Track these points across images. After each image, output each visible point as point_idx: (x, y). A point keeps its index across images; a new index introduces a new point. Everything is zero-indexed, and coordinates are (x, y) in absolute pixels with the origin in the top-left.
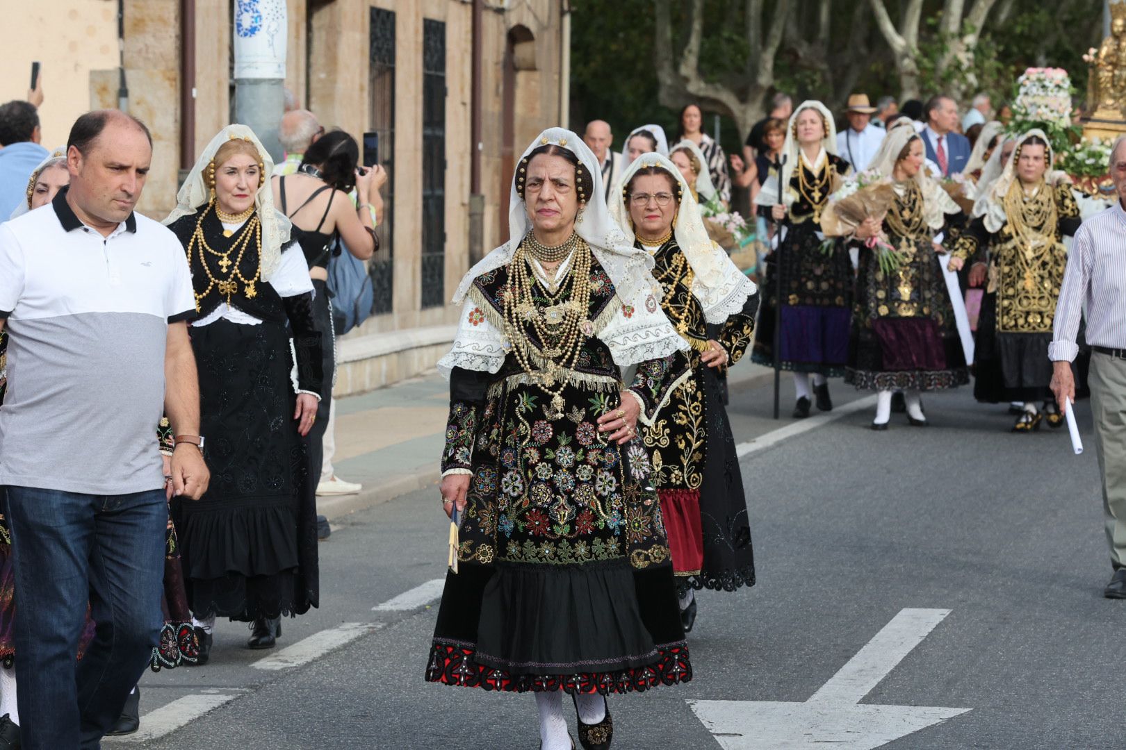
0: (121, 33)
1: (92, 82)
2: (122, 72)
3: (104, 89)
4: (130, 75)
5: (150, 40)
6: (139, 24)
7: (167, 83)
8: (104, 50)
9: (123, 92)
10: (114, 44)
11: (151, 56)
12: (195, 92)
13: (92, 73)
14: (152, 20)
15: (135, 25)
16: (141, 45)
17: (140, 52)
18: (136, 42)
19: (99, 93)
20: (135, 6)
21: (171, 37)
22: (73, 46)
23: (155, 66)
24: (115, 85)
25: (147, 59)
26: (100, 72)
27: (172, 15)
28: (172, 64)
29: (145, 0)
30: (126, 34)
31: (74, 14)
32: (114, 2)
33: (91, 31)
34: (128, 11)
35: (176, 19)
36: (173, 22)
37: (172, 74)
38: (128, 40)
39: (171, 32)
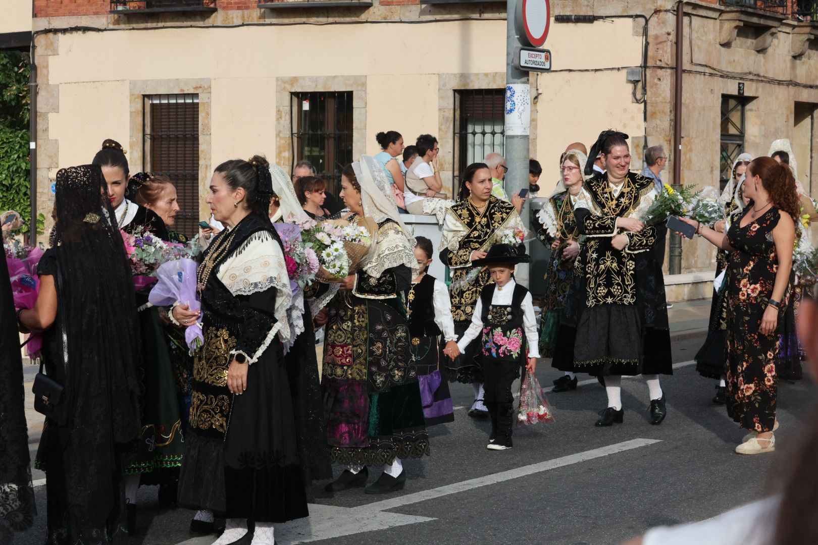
0: (645, 119)
1: (633, 142)
2: (645, 137)
3: (638, 146)
4: (649, 138)
5: (658, 122)
6: (654, 114)
7: (666, 142)
8: (638, 127)
10: (643, 125)
11: (658, 130)
12: (680, 147)
13: (633, 138)
14: (660, 113)
15: (652, 115)
16: (654, 125)
17: (653, 128)
18: (653, 123)
19: (635, 148)
20: (652, 106)
21: (668, 120)
22: (625, 126)
23: (660, 134)
24: (642, 143)
25: (657, 131)
26: (636, 137)
27: (669, 110)
28: (668, 133)
29: (656, 103)
30: (648, 119)
31: (625, 110)
32: (643, 104)
33: (633, 118)
34: (649, 108)
35: (671, 111)
36: (669, 113)
37: (668, 138)
38: (648, 122)
39: (668, 118)
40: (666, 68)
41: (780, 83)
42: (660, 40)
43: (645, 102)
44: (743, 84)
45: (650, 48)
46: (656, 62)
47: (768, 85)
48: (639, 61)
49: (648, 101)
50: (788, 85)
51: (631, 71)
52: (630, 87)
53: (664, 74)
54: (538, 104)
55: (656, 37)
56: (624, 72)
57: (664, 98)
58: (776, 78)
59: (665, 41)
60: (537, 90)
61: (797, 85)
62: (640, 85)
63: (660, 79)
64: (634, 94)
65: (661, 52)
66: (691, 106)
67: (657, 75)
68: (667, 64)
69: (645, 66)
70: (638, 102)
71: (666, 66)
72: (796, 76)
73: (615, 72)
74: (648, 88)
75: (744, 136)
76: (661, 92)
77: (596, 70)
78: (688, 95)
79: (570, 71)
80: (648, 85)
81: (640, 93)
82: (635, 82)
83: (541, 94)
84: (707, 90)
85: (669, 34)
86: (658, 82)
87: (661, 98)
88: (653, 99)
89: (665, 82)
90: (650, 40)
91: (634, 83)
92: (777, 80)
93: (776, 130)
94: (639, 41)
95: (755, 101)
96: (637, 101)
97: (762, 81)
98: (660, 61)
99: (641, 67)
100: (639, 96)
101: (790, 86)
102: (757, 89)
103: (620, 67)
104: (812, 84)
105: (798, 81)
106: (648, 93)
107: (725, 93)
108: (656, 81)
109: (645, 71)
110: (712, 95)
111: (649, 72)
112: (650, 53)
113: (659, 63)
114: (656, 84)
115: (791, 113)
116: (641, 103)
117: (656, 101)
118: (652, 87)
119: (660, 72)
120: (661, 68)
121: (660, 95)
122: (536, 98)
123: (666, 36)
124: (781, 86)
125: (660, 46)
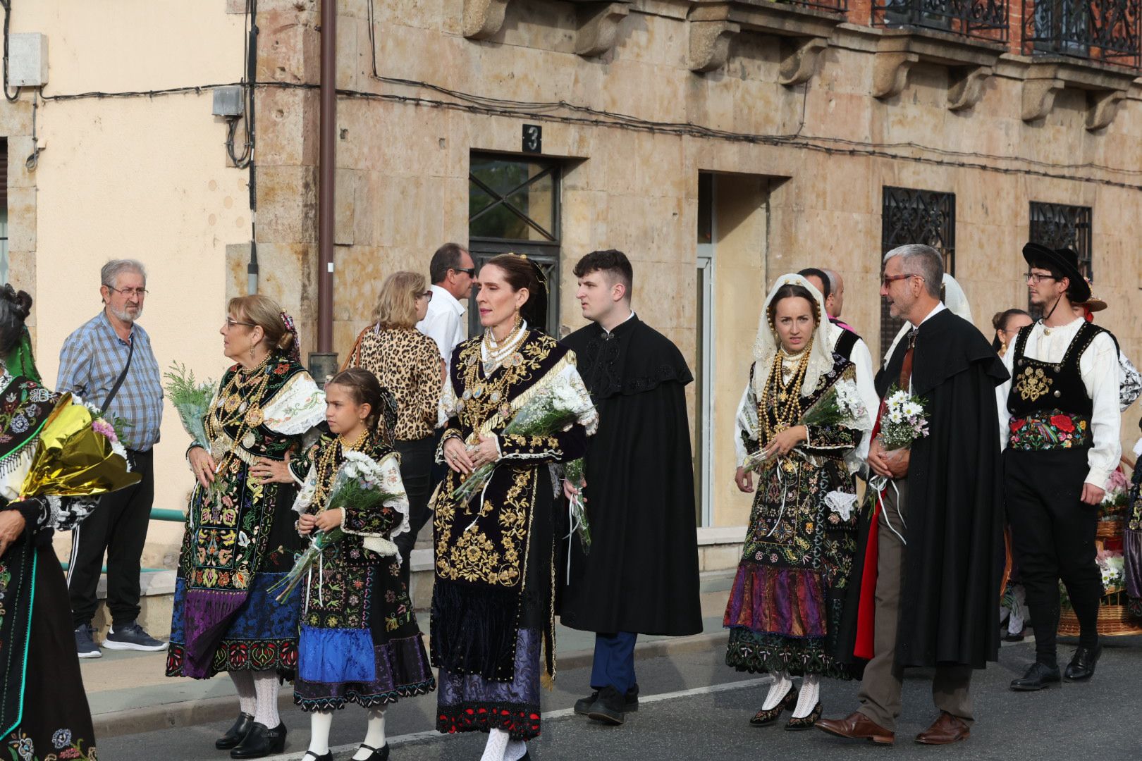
0: (253, 204)
1: (228, 257)
2: (254, 245)
3: (238, 265)
4: (260, 249)
5: (280, 211)
6: (270, 191)
7: (295, 256)
8: (239, 222)
9: (254, 268)
10: (248, 217)
11: (280, 227)
12: (331, 268)
13: (228, 247)
14: (282, 189)
15: (267, 194)
16: (271, 216)
17: (270, 223)
18: (269, 212)
19: (233, 270)
20: (266, 174)
21: (298, 206)
22: (212, 220)
23: (284, 239)
24: (247, 259)
25: (276, 231)
26: (235, 246)
27: (301, 183)
28: (299, 236)
29: (275, 167)
30: (258, 204)
31: (213, 185)
32: (248, 170)
33: (228, 202)
34: (260, 179)
35: (306, 186)
36: (301, 189)
37: (299, 248)
38: (259, 211)
39: (299, 201)
40: (295, 86)
41: (653, 128)
42: (282, 22)
43: (251, 165)
44: (539, 129)
45: (262, 40)
46: (274, 73)
47: (618, 133)
48: (237, 72)
49: (258, 163)
50: (679, 133)
51: (221, 94)
52: (223, 129)
53: (291, 99)
54: (39, 173)
55: (274, 15)
56: (209, 96)
57: (291, 156)
58: (643, 118)
59: (293, 25)
60: (35, 140)
61: (705, 133)
62: (241, 125)
63: (281, 112)
64: (230, 146)
65: (282, 49)
66: (374, 175)
67: (276, 103)
68: (295, 77)
69: (251, 83)
70: (237, 166)
71: (294, 82)
72: (706, 115)
73: (192, 96)
74: (258, 133)
75: (558, 246)
76: (285, 142)
77: (152, 94)
78: (366, 150)
79: (101, 95)
80: (258, 125)
81: (242, 145)
82: (232, 120)
83: (43, 149)
84: (427, 139)
85: (300, 8)
86: (279, 120)
87: (284, 156)
88: (269, 158)
89: (292, 118)
90: (262, 22)
91: (229, 122)
92: (645, 122)
93: (645, 233)
94: (239, 26)
95: (581, 168)
96: (237, 163)
97: (597, 123)
98: (283, 69)
99: (242, 84)
100: (239, 152)
101: (686, 137)
102: (582, 141)
103: (200, 85)
104: (752, 133)
105: (712, 126)
106: (259, 144)
107: (481, 145)
108: (274, 115)
109: (252, 93)
110: (443, 151)
111: (259, 96)
112: (262, 53)
113: (279, 76)
114: (275, 124)
115: (688, 195)
116: (245, 167)
117: (275, 162)
118: (265, 130)
119: (282, 96)
120: (285, 86)
121: (283, 148)
122: (31, 158)
123: (296, 12)
124: (658, 136)
125: (282, 35)
